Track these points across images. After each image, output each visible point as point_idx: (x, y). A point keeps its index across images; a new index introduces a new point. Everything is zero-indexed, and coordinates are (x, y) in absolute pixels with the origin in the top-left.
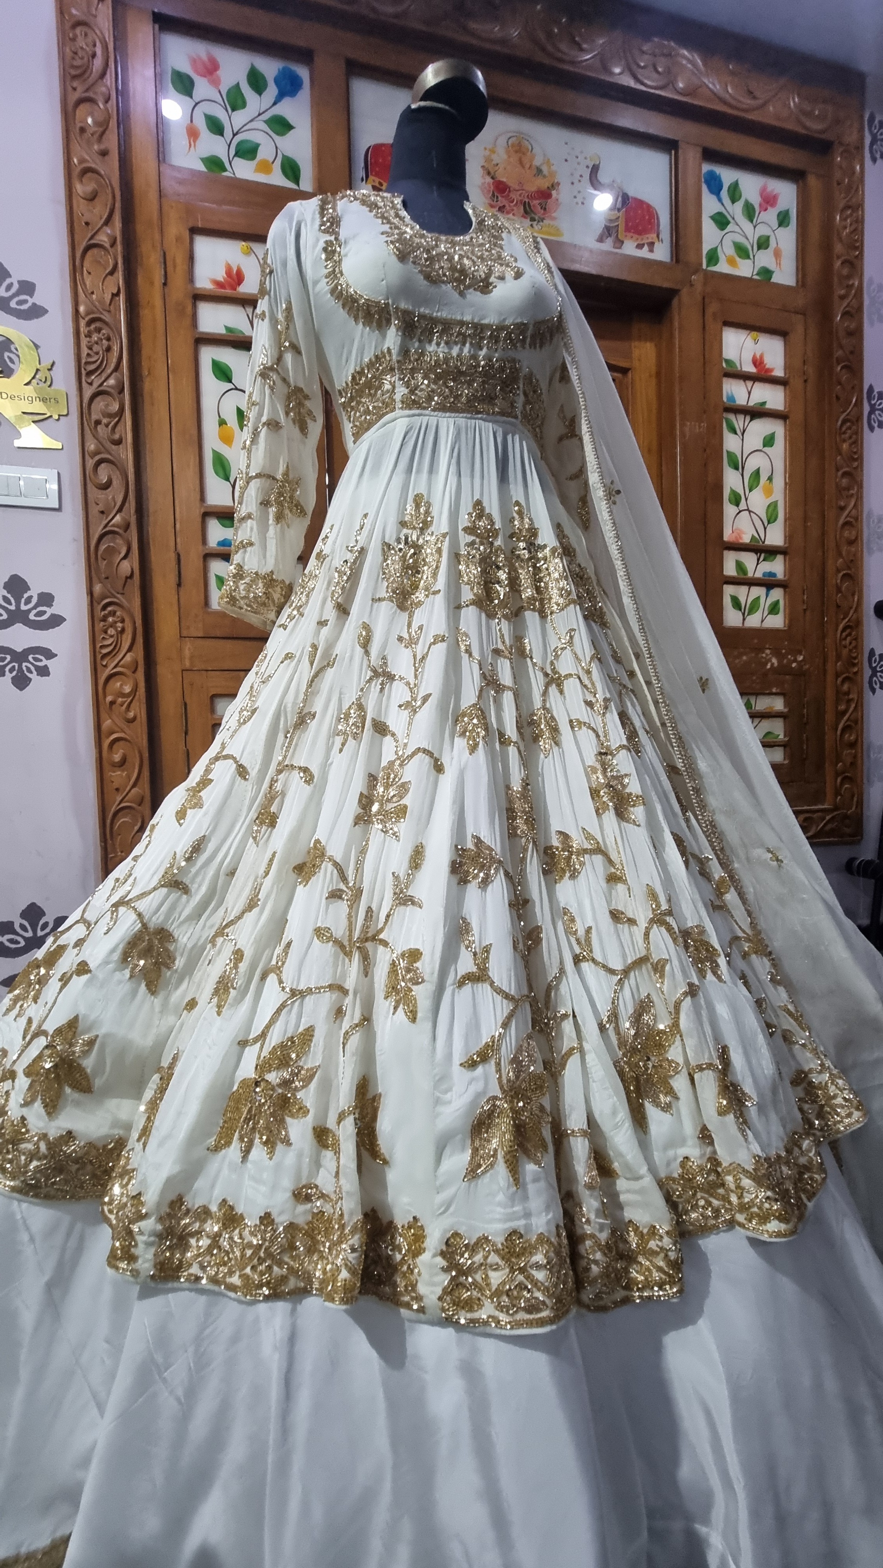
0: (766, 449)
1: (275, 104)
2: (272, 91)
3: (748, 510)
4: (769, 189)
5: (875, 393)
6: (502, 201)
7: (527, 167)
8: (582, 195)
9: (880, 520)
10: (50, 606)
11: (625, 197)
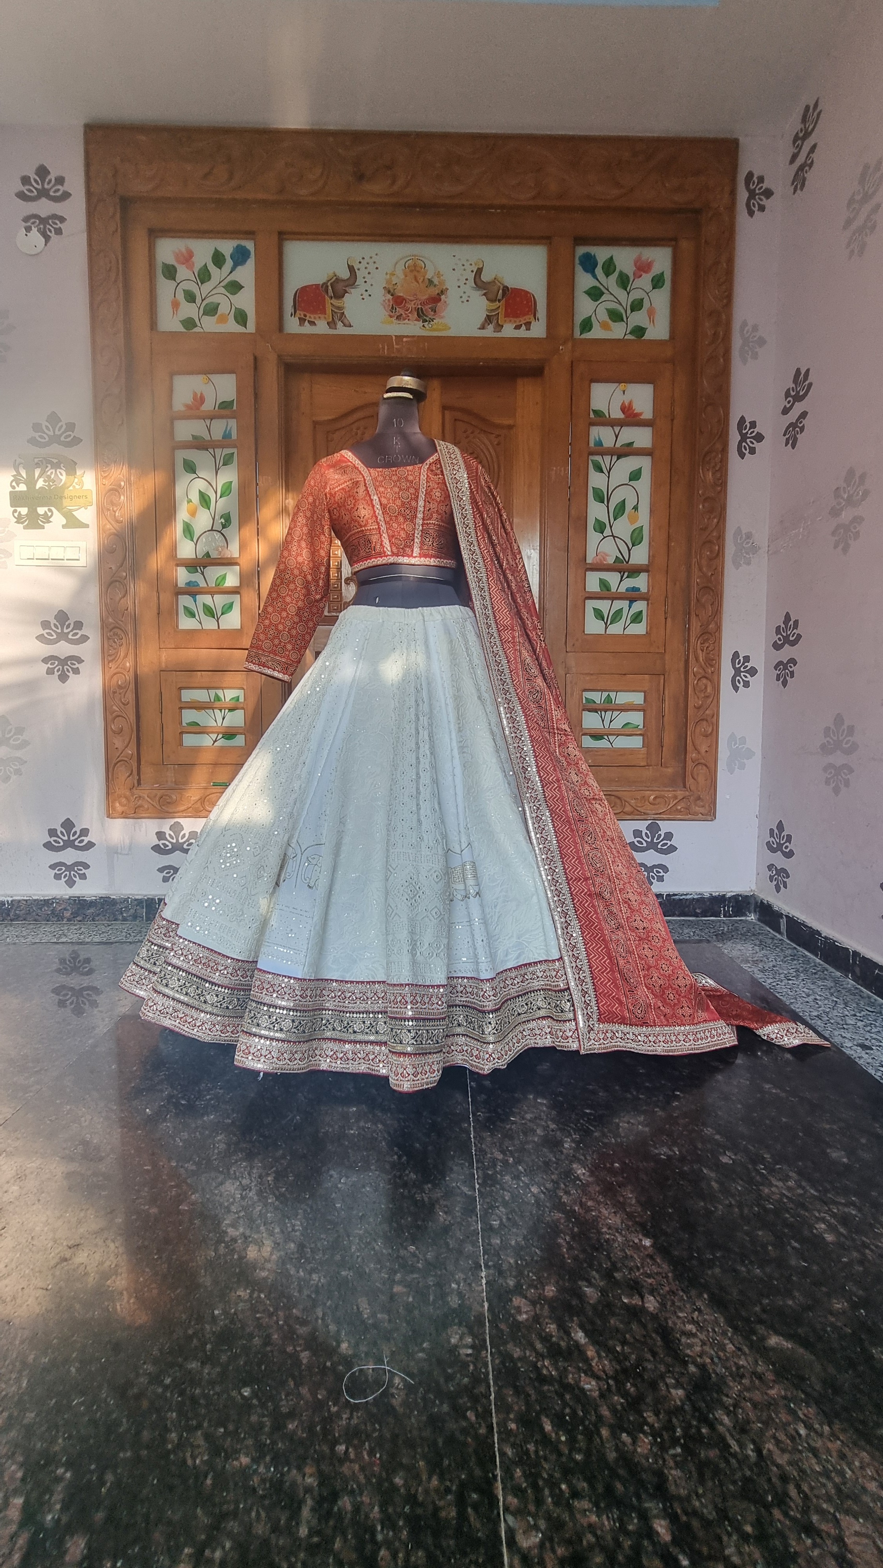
0: (631, 483)
1: (231, 272)
2: (229, 263)
3: (613, 536)
4: (644, 258)
5: (747, 423)
6: (400, 311)
7: (420, 281)
8: (467, 294)
9: (749, 536)
10: (81, 629)
11: (506, 289)
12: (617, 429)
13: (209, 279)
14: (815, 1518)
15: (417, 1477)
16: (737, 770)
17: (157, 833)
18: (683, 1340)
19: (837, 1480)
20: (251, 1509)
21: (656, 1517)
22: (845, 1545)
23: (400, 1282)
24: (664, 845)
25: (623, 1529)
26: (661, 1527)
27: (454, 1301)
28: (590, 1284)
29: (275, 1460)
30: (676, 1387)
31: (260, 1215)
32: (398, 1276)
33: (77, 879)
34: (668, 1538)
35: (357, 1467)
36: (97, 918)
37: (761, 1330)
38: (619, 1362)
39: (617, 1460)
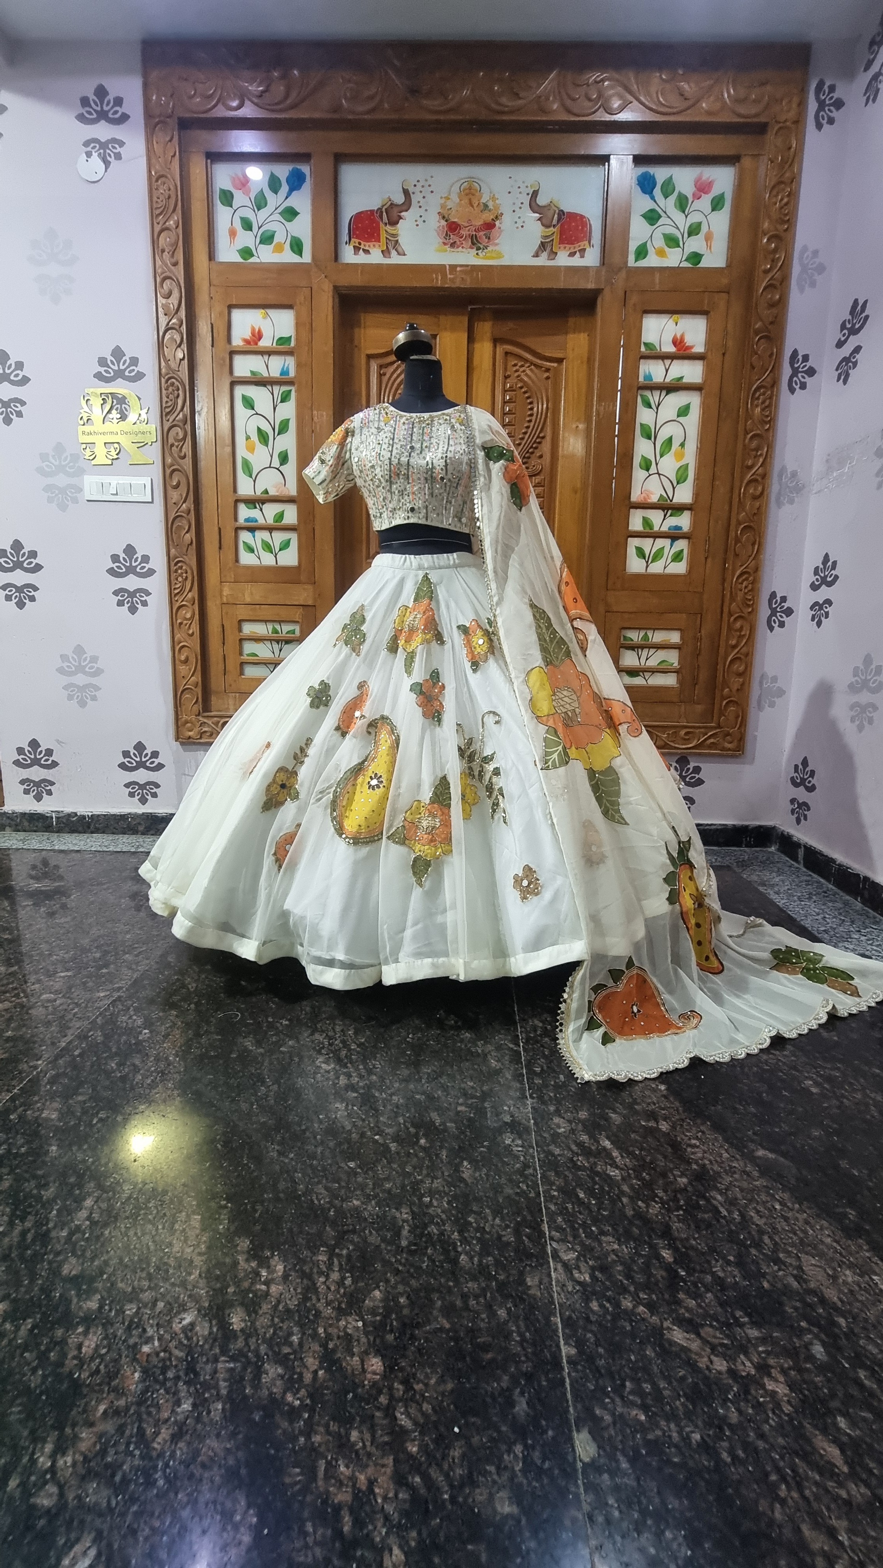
0: (680, 419)
1: (287, 198)
2: (285, 188)
3: (658, 473)
4: (704, 178)
5: (800, 357)
6: (454, 238)
7: (476, 205)
8: (522, 219)
9: (794, 474)
10: (148, 563)
11: (561, 213)
12: (667, 362)
13: (266, 205)
14: (781, 1255)
15: (485, 1219)
16: (767, 708)
18: (689, 1149)
19: (802, 1235)
20: (365, 1229)
21: (664, 1248)
22: (803, 1271)
23: (461, 1105)
25: (637, 1253)
26: (666, 1254)
27: (507, 1119)
28: (615, 1112)
29: (378, 1204)
30: (680, 1177)
31: (346, 1056)
32: (461, 1101)
33: (149, 797)
34: (671, 1260)
35: (439, 1211)
37: (752, 1146)
38: (638, 1161)
39: (633, 1216)
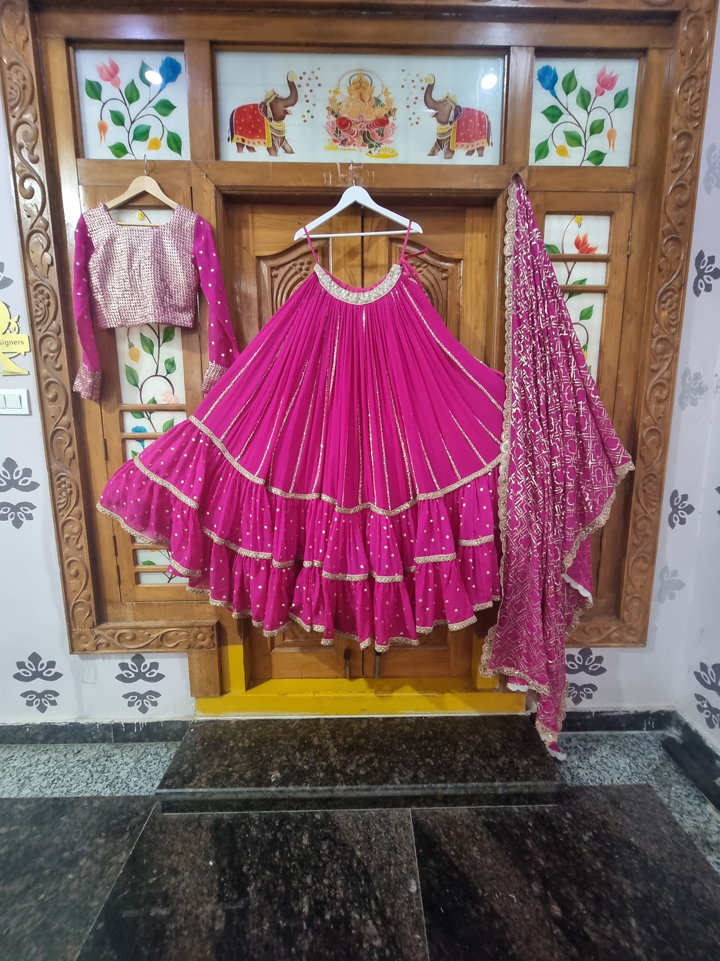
1: (160, 90)
5: (706, 259)
6: (344, 135)
7: (366, 100)
8: (416, 116)
9: (697, 376)
10: (30, 476)
11: (458, 109)
12: (570, 264)
13: (138, 97)
16: (667, 600)
17: (119, 665)
24: (594, 667)
33: (48, 706)
36: (68, 741)
